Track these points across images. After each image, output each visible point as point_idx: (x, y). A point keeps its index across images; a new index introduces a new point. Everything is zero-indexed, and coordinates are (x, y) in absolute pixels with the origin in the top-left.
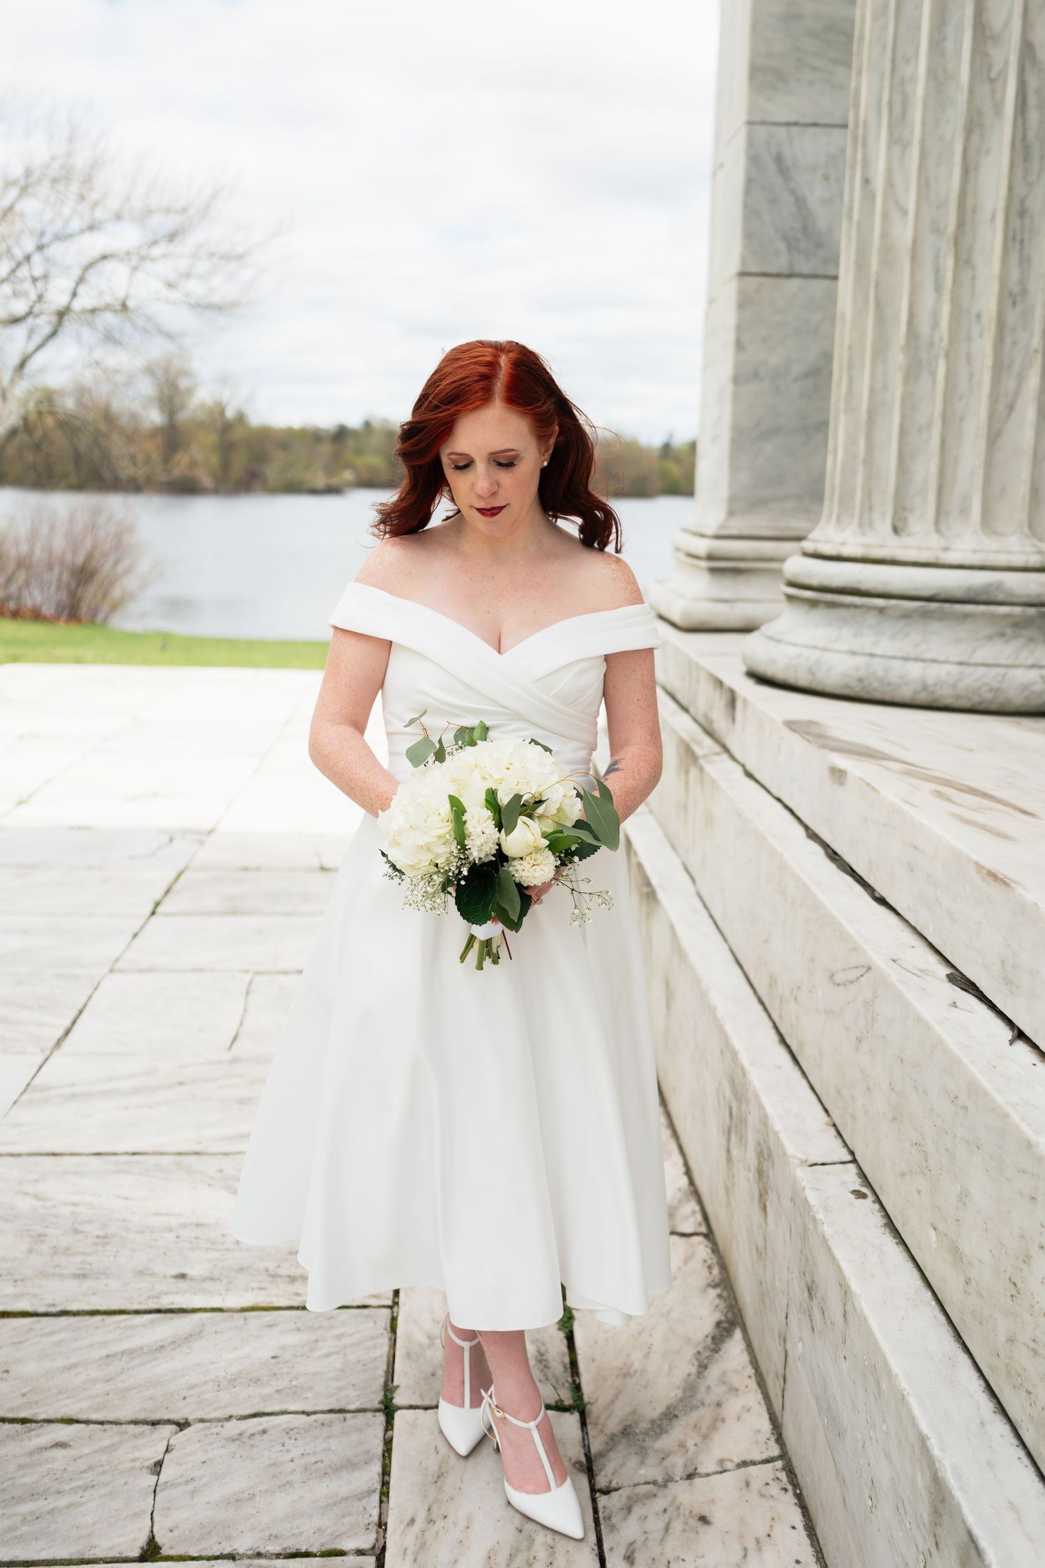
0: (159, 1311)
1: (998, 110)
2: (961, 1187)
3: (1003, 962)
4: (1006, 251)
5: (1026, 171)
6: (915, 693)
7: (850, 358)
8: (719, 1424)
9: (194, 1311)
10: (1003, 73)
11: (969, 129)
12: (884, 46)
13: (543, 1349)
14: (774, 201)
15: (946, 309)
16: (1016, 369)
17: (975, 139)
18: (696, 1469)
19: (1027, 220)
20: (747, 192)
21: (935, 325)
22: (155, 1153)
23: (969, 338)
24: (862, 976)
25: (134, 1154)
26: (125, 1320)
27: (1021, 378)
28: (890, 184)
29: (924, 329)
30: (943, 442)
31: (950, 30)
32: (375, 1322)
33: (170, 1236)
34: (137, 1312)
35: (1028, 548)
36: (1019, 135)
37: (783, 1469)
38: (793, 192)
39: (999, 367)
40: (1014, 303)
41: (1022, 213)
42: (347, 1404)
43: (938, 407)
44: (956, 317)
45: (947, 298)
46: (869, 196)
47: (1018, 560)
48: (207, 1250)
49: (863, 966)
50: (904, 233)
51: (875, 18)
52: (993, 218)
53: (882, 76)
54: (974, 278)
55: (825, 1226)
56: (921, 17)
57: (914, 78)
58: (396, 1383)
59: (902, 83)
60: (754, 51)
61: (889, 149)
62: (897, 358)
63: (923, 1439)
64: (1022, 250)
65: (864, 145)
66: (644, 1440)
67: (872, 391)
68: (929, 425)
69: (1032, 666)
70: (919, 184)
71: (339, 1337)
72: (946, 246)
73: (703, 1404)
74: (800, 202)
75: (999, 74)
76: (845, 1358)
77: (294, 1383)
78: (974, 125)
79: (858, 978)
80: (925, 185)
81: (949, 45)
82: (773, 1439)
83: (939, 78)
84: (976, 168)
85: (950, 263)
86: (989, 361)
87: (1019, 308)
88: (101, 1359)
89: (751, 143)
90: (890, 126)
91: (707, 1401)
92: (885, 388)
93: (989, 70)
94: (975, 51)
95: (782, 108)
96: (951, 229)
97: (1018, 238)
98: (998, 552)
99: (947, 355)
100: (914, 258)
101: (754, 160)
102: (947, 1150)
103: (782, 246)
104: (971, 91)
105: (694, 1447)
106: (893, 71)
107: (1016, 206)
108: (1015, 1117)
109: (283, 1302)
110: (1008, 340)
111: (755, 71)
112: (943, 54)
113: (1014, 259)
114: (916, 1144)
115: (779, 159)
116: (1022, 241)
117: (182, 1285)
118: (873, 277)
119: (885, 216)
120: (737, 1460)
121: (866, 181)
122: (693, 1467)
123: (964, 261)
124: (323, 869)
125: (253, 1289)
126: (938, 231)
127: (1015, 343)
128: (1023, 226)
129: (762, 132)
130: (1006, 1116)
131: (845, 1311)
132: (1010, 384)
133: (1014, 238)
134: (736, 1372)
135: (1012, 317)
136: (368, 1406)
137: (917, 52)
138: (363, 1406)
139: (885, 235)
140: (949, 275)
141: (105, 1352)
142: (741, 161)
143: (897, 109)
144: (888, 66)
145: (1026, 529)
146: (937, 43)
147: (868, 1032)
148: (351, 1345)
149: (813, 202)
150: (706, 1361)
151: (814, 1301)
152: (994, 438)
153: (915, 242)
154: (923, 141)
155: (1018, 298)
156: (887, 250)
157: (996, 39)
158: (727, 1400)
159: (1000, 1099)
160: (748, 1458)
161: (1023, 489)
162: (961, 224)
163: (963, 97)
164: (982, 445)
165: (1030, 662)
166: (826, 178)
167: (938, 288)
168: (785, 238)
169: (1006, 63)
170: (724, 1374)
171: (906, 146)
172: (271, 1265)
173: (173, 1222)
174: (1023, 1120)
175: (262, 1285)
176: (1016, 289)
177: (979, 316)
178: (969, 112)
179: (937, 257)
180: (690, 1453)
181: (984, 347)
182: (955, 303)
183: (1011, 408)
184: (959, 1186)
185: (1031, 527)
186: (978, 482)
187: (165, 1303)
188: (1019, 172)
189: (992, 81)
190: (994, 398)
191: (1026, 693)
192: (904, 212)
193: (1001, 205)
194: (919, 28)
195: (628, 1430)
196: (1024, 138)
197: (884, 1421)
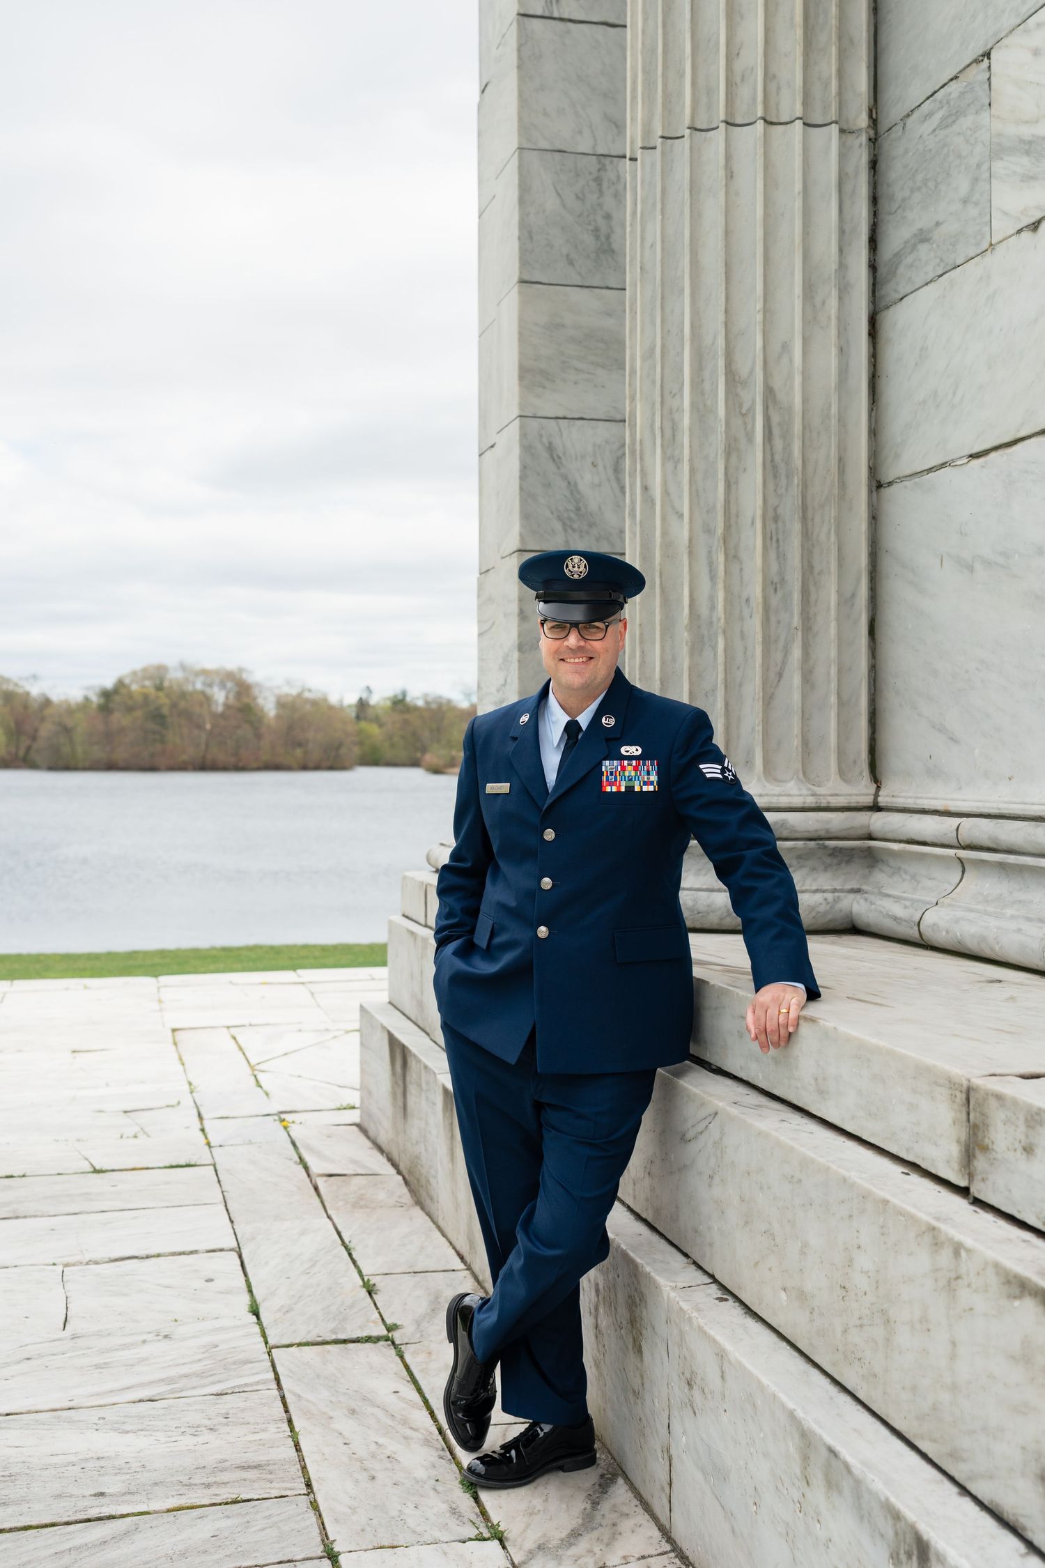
0: (89, 1520)
1: (750, 437)
2: (802, 1243)
3: (816, 1079)
4: (765, 548)
5: (777, 486)
6: (721, 919)
7: (641, 634)
8: (617, 1536)
9: (123, 1516)
10: (752, 409)
11: (728, 453)
12: (654, 382)
13: (454, 1506)
14: (548, 485)
15: (721, 596)
16: (781, 643)
17: (734, 459)
18: (605, 1564)
19: (780, 524)
20: (523, 477)
21: (713, 607)
22: (29, 1412)
23: (742, 619)
24: (710, 1123)
25: (7, 1415)
26: (59, 1529)
27: (786, 651)
28: (666, 493)
29: (704, 610)
30: (727, 704)
31: (706, 374)
32: (297, 1505)
33: (77, 1469)
34: (67, 1523)
35: (805, 792)
36: (768, 458)
37: (676, 1557)
38: (565, 477)
39: (767, 642)
40: (776, 590)
41: (776, 519)
42: (294, 1556)
43: (721, 676)
44: (728, 601)
45: (720, 586)
46: (649, 501)
47: (797, 802)
48: (116, 1474)
49: (710, 1115)
50: (682, 533)
51: (644, 359)
52: (753, 523)
53: (654, 404)
54: (741, 570)
55: (699, 1319)
56: (683, 363)
57: (680, 409)
58: (331, 1538)
59: (671, 413)
60: (522, 354)
61: (663, 465)
62: (683, 636)
63: (791, 1415)
64: (778, 547)
65: (642, 459)
66: (558, 1551)
67: (663, 662)
68: (714, 690)
69: (816, 891)
70: (690, 494)
71: (268, 1517)
72: (717, 542)
73: (601, 1525)
74: (572, 486)
75: (748, 410)
76: (725, 1411)
77: (239, 1549)
78: (731, 449)
79: (707, 1127)
80: (695, 495)
81: (707, 386)
82: (664, 1541)
83: (701, 411)
84: (736, 483)
85: (721, 558)
86: (759, 638)
87: (780, 593)
88: (50, 1556)
89: (523, 435)
90: (662, 446)
91: (604, 1523)
92: (674, 660)
93: (741, 406)
94: (728, 392)
95: (550, 404)
96: (720, 531)
97: (774, 539)
98: (779, 795)
99: (724, 632)
100: (691, 553)
101: (527, 449)
102: (789, 1221)
103: (558, 526)
104: (728, 424)
105: (600, 1552)
106: (662, 403)
107: (770, 513)
108: (834, 1167)
109: (207, 1502)
110: (773, 620)
111: (525, 372)
112: (702, 393)
113: (772, 555)
114: (765, 1232)
115: (550, 448)
116: (778, 541)
117: (102, 1500)
118: (657, 568)
119: (664, 519)
120: (637, 1556)
121: (645, 488)
122: (602, 1563)
123: (732, 557)
124: (96, 1171)
125: (173, 1496)
126: (709, 531)
127: (779, 622)
128: (777, 529)
129: (535, 423)
130: (828, 1168)
131: (723, 1372)
132: (778, 656)
133: (771, 538)
134: (624, 1504)
135: (774, 601)
136: (313, 1555)
137: (681, 389)
138: (309, 1556)
139: (665, 533)
140: (721, 568)
141: (52, 1551)
142: (516, 451)
143: (668, 433)
144: (658, 399)
145: (801, 776)
146: (697, 383)
147: (719, 1166)
148: (281, 1521)
149: (583, 486)
150: (597, 1500)
151: (694, 1387)
152: (768, 701)
153: (690, 540)
154: (691, 460)
155: (778, 586)
156: (668, 545)
157: (744, 383)
158: (621, 1521)
159: (822, 1160)
160: (646, 1554)
161: (797, 742)
162: (727, 527)
163: (721, 428)
164: (759, 706)
165: (814, 888)
166: (594, 465)
167: (713, 577)
168: (559, 518)
169: (754, 402)
170: (614, 1505)
171: (677, 462)
172: (184, 1479)
173: (72, 1458)
174: (839, 1167)
175: (181, 1492)
176: (776, 579)
177: (748, 600)
178: (727, 439)
179: (710, 552)
180: (597, 1556)
181: (755, 625)
182: (727, 589)
183: (780, 675)
184: (800, 1243)
185: (804, 774)
186: (759, 737)
187: (93, 1513)
188: (771, 487)
189: (743, 415)
190: (766, 667)
191: (813, 914)
192: (681, 516)
193: (759, 512)
194: (682, 370)
195: (542, 1546)
196: (772, 460)
197: (761, 1430)
